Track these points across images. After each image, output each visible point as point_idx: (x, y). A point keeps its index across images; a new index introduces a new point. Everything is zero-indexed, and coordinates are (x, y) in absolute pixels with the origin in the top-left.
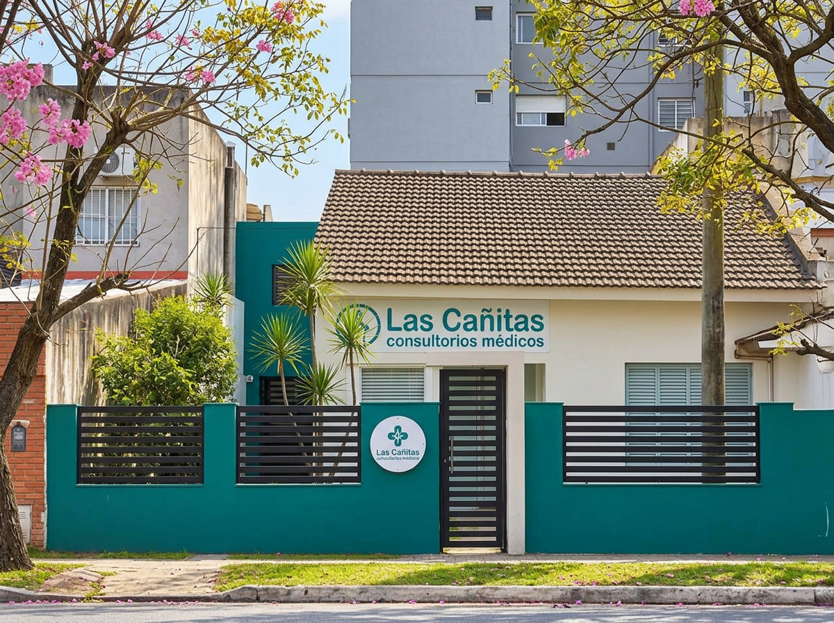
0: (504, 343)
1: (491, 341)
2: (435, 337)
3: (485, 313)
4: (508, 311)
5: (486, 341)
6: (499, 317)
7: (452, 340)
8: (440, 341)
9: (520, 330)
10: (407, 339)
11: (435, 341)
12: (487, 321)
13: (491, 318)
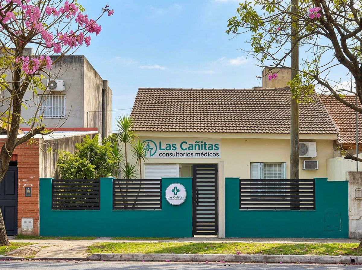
0: (204, 155)
1: (199, 154)
2: (177, 153)
3: (197, 143)
4: (205, 143)
5: (197, 154)
6: (202, 145)
7: (184, 154)
8: (179, 154)
9: (210, 150)
10: (167, 154)
11: (177, 154)
12: (197, 147)
13: (199, 145)
